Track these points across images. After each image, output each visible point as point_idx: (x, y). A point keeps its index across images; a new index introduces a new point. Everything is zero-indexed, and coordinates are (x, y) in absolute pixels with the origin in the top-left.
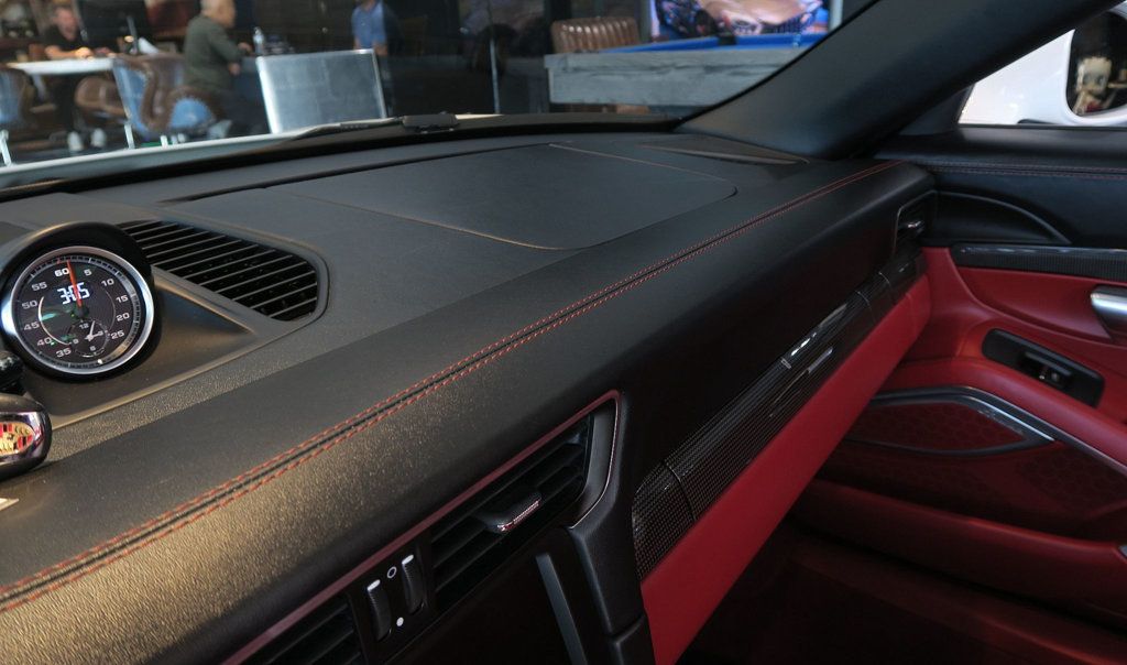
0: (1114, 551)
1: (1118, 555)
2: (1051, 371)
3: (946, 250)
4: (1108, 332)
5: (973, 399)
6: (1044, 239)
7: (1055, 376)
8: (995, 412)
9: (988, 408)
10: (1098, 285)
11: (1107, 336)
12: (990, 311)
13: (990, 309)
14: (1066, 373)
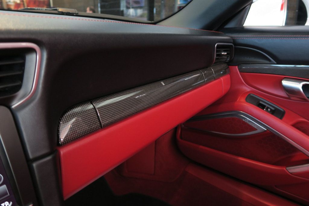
0: (285, 169)
1: (286, 170)
2: (268, 108)
3: (237, 67)
4: (288, 95)
5: (242, 116)
6: (268, 62)
7: (269, 110)
8: (248, 120)
9: (246, 119)
10: (285, 78)
11: (287, 96)
12: (250, 88)
13: (250, 87)
14: (273, 109)
